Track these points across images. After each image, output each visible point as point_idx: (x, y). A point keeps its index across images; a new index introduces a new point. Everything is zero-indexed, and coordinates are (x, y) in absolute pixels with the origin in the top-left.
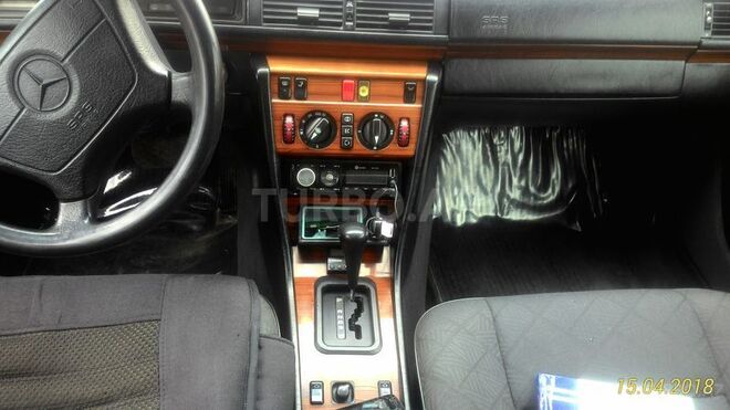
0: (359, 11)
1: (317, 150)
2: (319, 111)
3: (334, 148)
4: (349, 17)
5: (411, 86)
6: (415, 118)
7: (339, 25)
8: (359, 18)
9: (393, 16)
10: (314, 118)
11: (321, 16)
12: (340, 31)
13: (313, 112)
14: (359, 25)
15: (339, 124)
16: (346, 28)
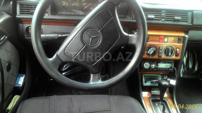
0: (166, 16)
1: (151, 57)
2: (152, 46)
3: (156, 57)
4: (163, 18)
5: (180, 38)
6: (181, 48)
7: (160, 20)
8: (166, 18)
9: (176, 18)
10: (150, 48)
11: (155, 18)
12: (160, 22)
13: (150, 46)
14: (166, 20)
15: (158, 49)
16: (162, 21)
